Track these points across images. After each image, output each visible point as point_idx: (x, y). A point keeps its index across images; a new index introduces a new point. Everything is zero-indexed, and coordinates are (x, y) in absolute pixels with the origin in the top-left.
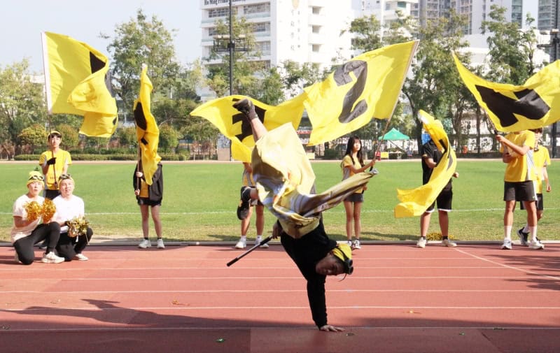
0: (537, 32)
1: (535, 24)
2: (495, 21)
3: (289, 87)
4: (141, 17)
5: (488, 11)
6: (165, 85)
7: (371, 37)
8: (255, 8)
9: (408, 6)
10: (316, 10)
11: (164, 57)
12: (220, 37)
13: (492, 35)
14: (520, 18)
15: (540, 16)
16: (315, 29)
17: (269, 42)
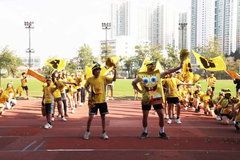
0: (178, 50)
1: (178, 48)
2: (169, 47)
3: (120, 61)
4: (85, 45)
5: (167, 45)
6: (91, 61)
7: (140, 50)
8: (112, 43)
9: (148, 43)
10: (126, 43)
11: (91, 54)
12: (103, 49)
13: (168, 50)
14: (174, 46)
15: (179, 46)
16: (126, 48)
17: (115, 51)
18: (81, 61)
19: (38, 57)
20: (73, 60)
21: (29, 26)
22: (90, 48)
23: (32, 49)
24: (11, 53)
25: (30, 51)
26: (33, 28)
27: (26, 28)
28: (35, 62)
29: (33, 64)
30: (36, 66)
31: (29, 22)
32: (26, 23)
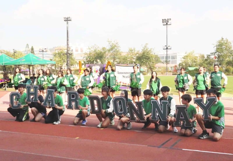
18: (219, 57)
19: (174, 54)
20: (210, 56)
21: (167, 23)
22: (229, 41)
23: (169, 46)
24: (150, 51)
25: (167, 48)
26: (170, 25)
27: (164, 25)
28: (172, 59)
29: (170, 61)
30: (172, 63)
31: (166, 19)
32: (164, 21)
